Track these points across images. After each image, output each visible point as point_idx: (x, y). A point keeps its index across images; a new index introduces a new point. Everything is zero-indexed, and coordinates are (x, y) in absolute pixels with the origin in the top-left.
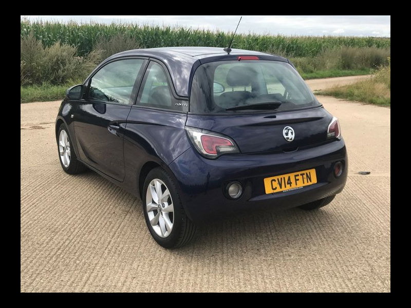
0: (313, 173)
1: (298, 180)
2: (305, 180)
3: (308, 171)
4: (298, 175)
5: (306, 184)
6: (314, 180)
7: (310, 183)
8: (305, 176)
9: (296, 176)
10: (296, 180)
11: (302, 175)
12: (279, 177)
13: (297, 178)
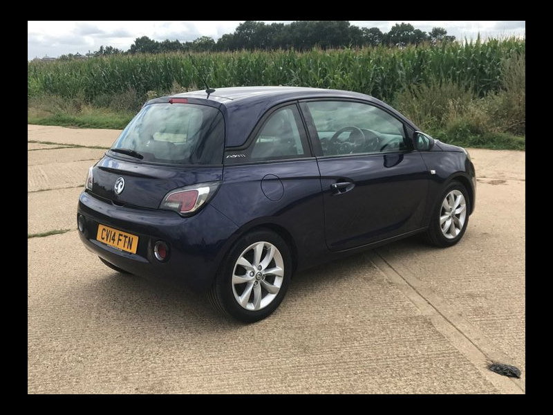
0: (135, 240)
1: (121, 240)
2: (126, 244)
3: (131, 236)
4: (122, 235)
5: (125, 249)
6: (134, 250)
7: (129, 250)
8: (127, 239)
9: (120, 235)
10: (120, 240)
11: (126, 237)
12: (109, 229)
13: (121, 238)
